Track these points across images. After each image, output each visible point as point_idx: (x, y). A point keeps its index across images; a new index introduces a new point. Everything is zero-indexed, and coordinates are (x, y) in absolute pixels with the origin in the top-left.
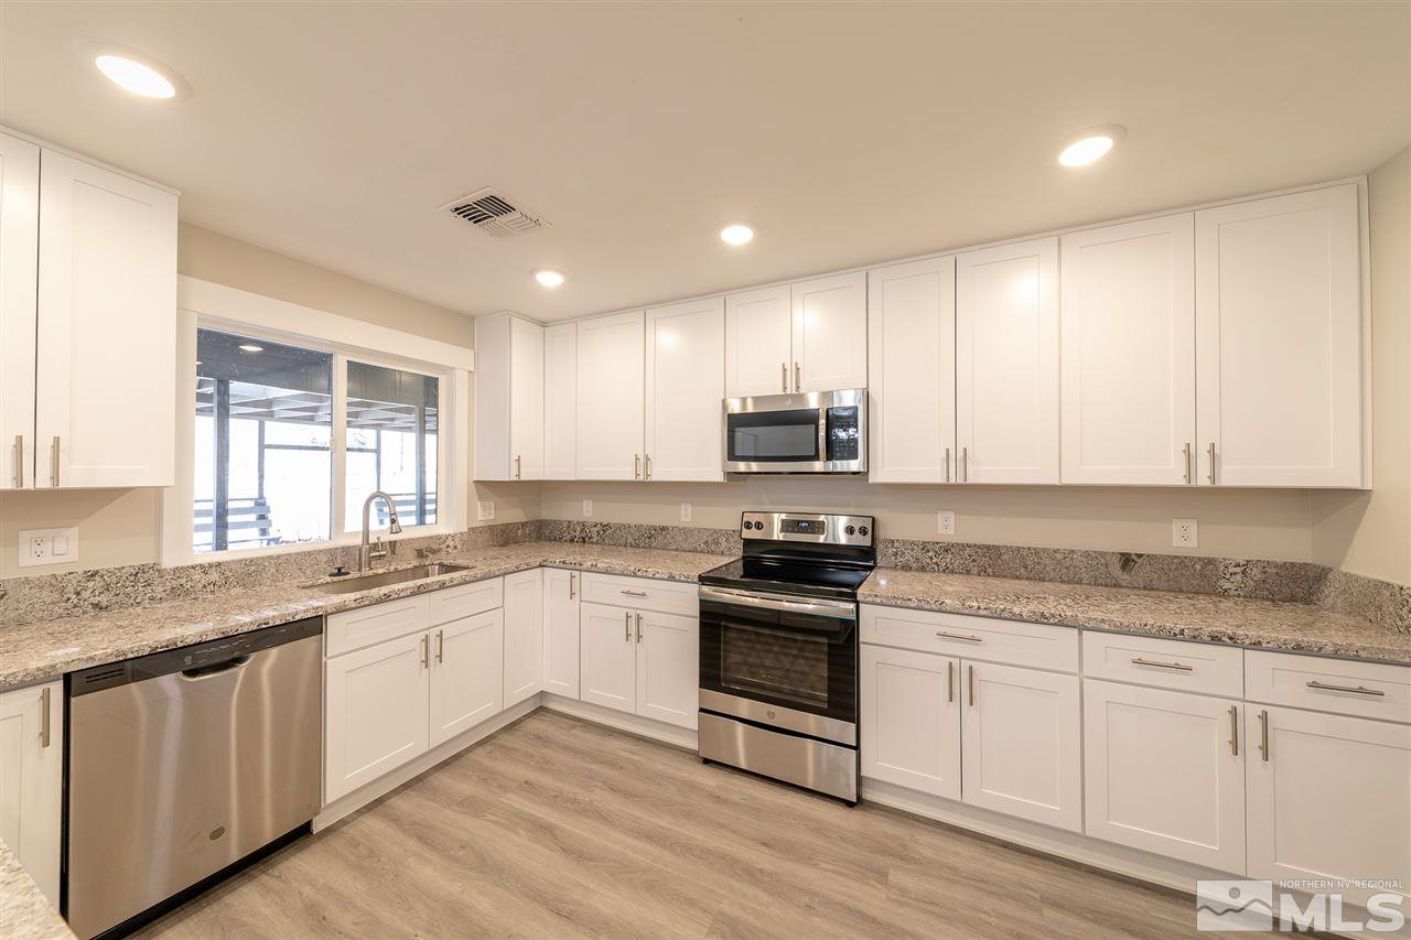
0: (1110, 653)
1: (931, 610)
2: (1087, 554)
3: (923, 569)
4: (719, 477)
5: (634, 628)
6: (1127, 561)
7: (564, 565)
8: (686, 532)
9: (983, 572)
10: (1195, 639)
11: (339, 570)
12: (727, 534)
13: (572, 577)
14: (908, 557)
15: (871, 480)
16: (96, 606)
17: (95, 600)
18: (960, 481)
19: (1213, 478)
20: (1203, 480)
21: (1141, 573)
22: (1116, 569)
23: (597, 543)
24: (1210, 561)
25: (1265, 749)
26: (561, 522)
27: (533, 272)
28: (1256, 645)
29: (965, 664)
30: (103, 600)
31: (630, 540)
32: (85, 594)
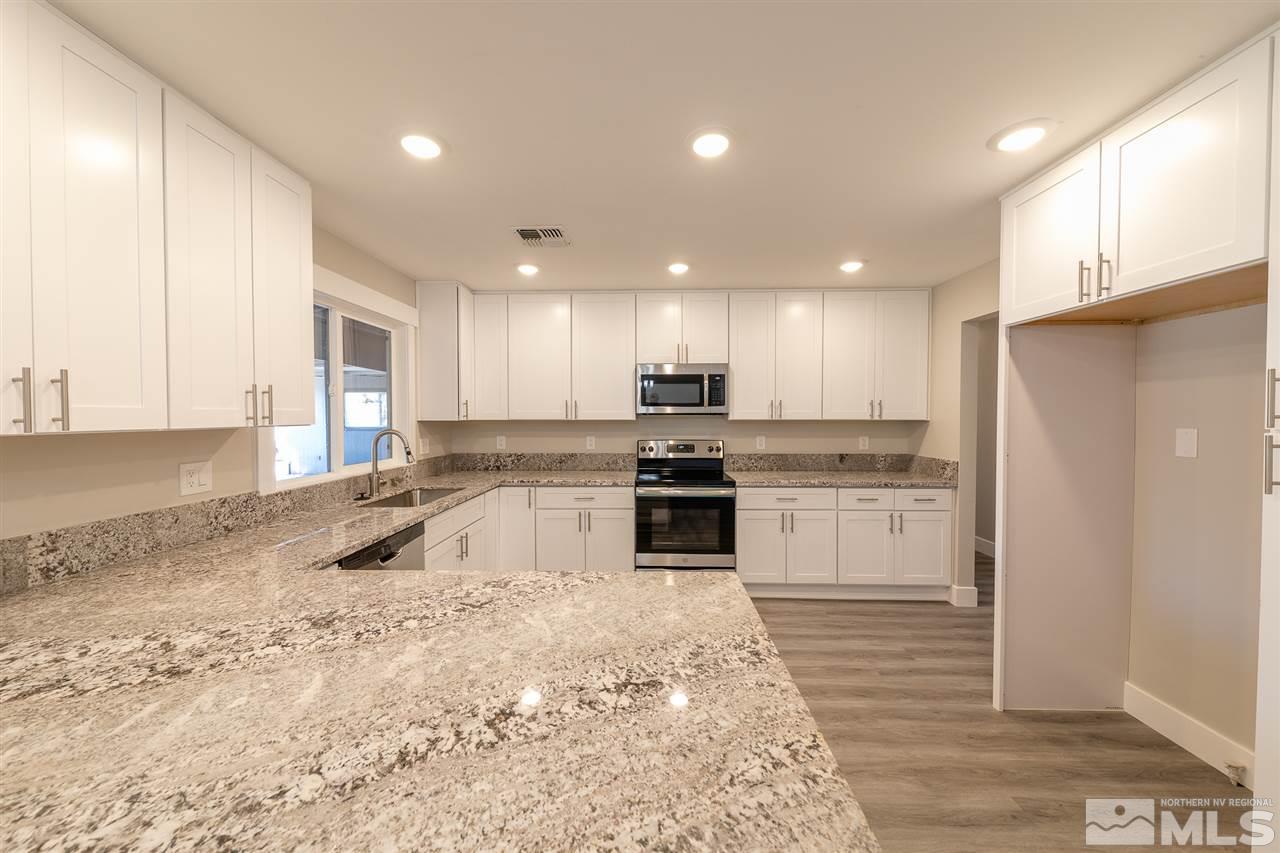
0: (849, 496)
1: (775, 487)
2: (826, 456)
3: (748, 470)
4: (632, 417)
5: (585, 522)
6: (842, 457)
7: (522, 484)
8: (591, 456)
9: (779, 469)
10: (879, 486)
11: (362, 495)
12: (624, 457)
13: (530, 491)
14: (740, 464)
15: (731, 418)
16: (226, 528)
17: (225, 523)
18: (778, 418)
19: (880, 416)
20: (876, 418)
21: (848, 463)
22: (837, 462)
23: (511, 470)
24: (874, 455)
25: (901, 530)
26: (475, 455)
27: (516, 265)
28: (899, 486)
29: (789, 513)
30: (230, 523)
31: (543, 465)
32: (220, 518)
